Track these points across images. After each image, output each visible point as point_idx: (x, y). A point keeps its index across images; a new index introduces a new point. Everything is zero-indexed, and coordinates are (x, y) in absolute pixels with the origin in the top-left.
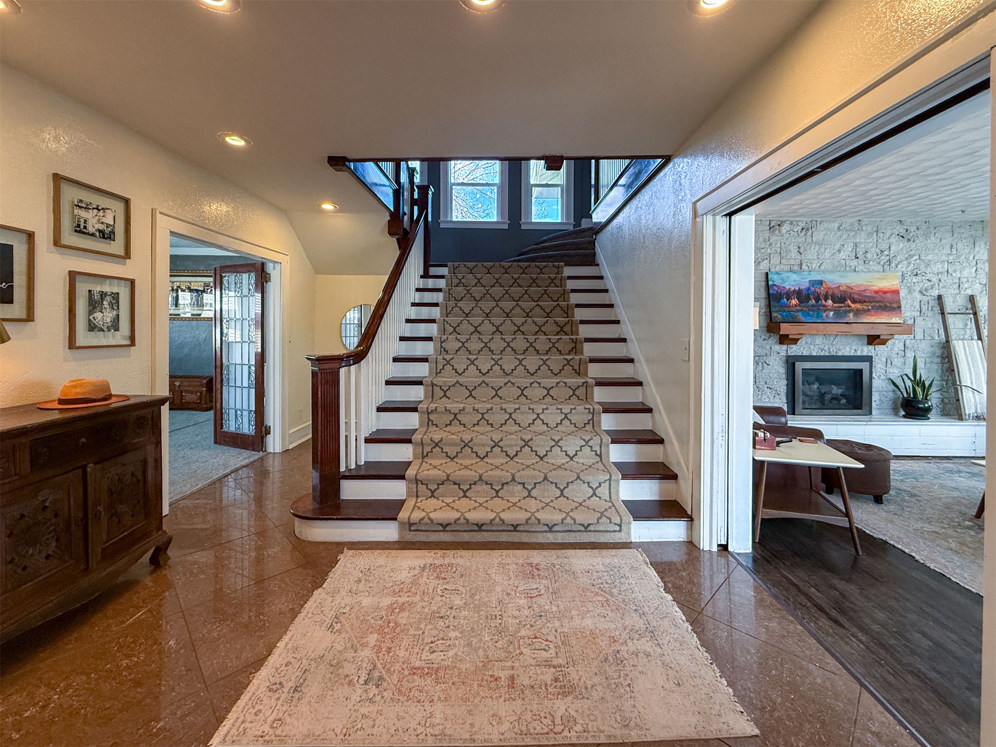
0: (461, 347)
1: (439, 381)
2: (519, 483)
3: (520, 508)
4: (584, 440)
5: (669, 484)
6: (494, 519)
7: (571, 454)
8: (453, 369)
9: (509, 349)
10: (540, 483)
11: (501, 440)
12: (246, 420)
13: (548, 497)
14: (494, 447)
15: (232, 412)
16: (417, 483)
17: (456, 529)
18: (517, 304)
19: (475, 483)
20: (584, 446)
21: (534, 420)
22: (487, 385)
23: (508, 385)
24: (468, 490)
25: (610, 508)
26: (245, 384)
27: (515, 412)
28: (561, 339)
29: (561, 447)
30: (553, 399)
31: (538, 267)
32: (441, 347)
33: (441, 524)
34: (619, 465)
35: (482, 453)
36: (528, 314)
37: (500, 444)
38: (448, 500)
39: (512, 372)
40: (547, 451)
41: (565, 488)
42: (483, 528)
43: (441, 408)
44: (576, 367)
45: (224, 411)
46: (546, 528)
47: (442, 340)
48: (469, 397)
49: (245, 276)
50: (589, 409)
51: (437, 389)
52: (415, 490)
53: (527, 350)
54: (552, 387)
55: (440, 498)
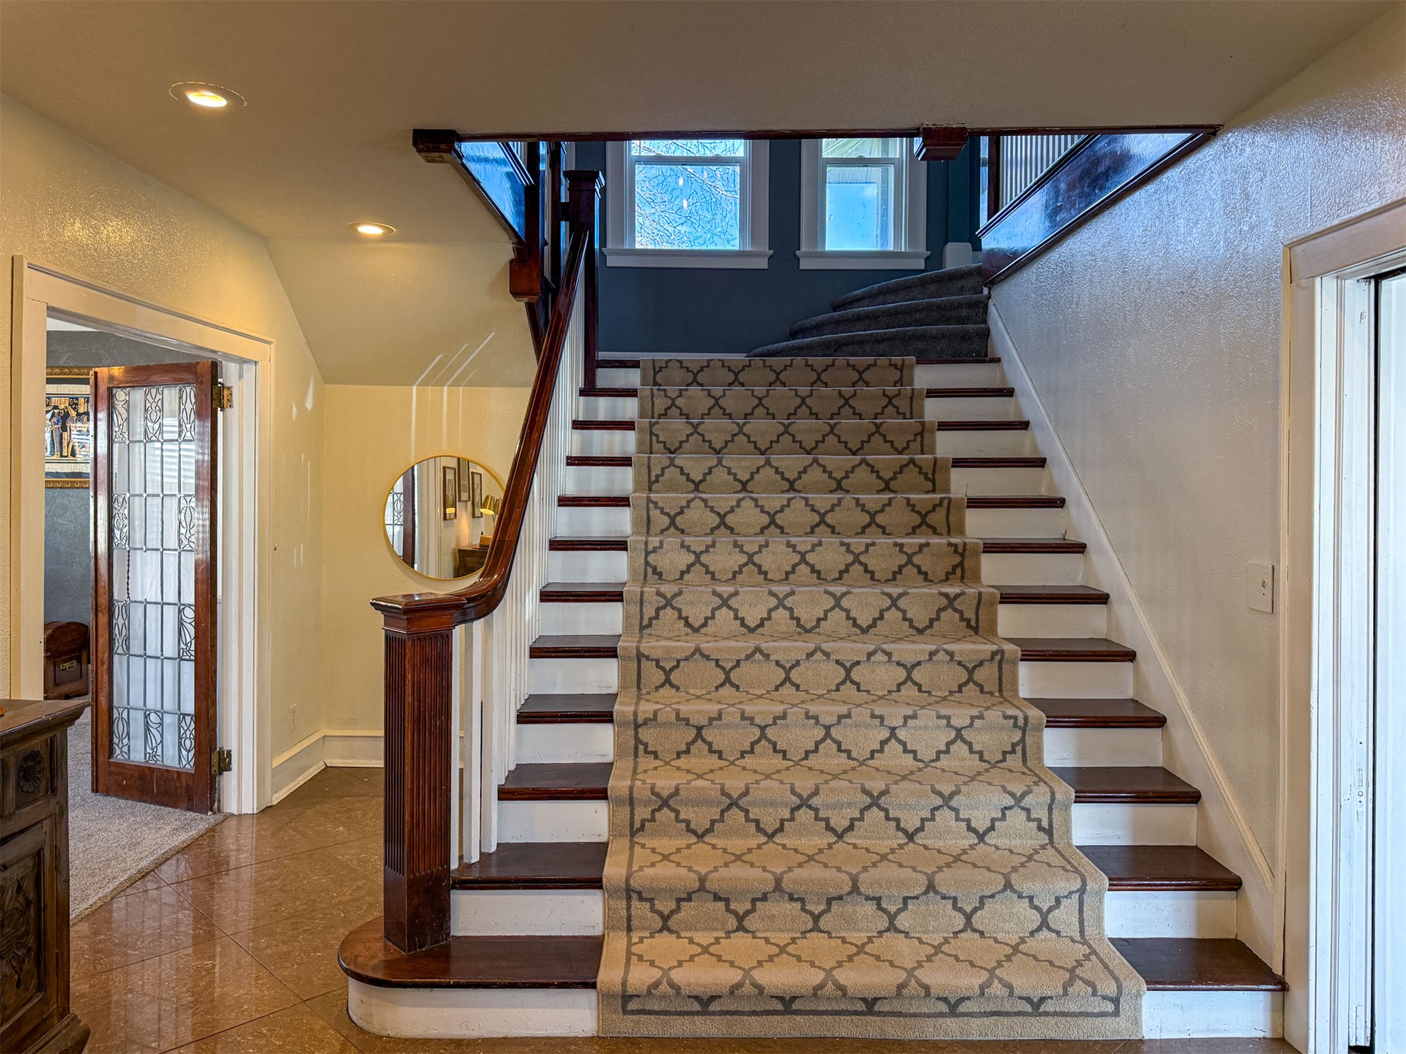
0: (692, 565)
1: (654, 646)
2: (868, 898)
3: (878, 958)
4: (1012, 795)
5: (1220, 901)
6: (821, 986)
7: (981, 825)
8: (680, 617)
9: (803, 569)
10: (916, 898)
11: (816, 793)
12: (170, 738)
13: (937, 930)
14: (798, 807)
15: (137, 718)
16: (629, 898)
17: (732, 1008)
18: (815, 461)
19: (764, 898)
20: (1010, 808)
21: (883, 743)
22: (767, 656)
23: (815, 657)
24: (747, 913)
25: (1087, 957)
26: (170, 650)
27: (839, 722)
28: (927, 545)
29: (956, 811)
30: (920, 690)
31: (853, 367)
32: (647, 563)
33: (696, 998)
34: (1095, 853)
35: (770, 823)
36: (839, 482)
37: (815, 801)
38: (705, 938)
39: (818, 625)
40: (923, 820)
41: (975, 910)
42: (794, 1007)
43: (667, 715)
44: (970, 614)
45: (116, 714)
46: (943, 1007)
47: (650, 548)
48: (722, 685)
49: (170, 395)
50: (1015, 718)
51: (648, 667)
52: (624, 913)
53: (847, 570)
54: (919, 663)
55: (683, 934)
